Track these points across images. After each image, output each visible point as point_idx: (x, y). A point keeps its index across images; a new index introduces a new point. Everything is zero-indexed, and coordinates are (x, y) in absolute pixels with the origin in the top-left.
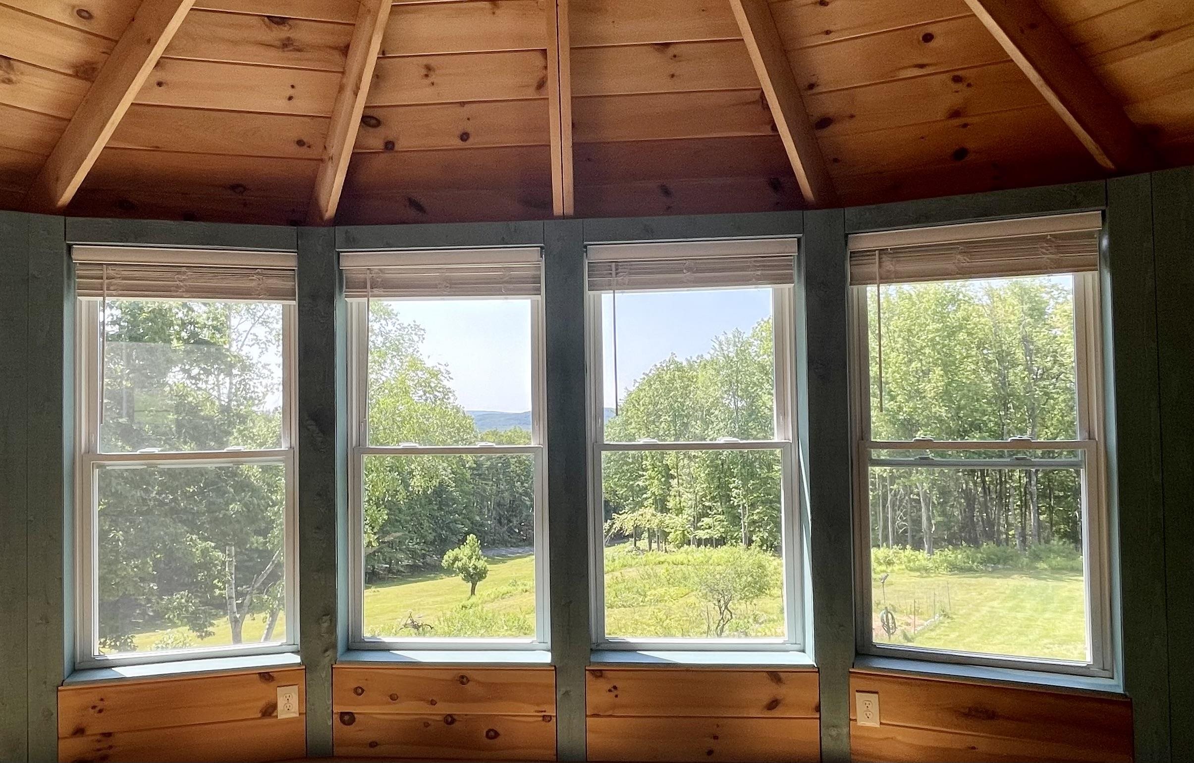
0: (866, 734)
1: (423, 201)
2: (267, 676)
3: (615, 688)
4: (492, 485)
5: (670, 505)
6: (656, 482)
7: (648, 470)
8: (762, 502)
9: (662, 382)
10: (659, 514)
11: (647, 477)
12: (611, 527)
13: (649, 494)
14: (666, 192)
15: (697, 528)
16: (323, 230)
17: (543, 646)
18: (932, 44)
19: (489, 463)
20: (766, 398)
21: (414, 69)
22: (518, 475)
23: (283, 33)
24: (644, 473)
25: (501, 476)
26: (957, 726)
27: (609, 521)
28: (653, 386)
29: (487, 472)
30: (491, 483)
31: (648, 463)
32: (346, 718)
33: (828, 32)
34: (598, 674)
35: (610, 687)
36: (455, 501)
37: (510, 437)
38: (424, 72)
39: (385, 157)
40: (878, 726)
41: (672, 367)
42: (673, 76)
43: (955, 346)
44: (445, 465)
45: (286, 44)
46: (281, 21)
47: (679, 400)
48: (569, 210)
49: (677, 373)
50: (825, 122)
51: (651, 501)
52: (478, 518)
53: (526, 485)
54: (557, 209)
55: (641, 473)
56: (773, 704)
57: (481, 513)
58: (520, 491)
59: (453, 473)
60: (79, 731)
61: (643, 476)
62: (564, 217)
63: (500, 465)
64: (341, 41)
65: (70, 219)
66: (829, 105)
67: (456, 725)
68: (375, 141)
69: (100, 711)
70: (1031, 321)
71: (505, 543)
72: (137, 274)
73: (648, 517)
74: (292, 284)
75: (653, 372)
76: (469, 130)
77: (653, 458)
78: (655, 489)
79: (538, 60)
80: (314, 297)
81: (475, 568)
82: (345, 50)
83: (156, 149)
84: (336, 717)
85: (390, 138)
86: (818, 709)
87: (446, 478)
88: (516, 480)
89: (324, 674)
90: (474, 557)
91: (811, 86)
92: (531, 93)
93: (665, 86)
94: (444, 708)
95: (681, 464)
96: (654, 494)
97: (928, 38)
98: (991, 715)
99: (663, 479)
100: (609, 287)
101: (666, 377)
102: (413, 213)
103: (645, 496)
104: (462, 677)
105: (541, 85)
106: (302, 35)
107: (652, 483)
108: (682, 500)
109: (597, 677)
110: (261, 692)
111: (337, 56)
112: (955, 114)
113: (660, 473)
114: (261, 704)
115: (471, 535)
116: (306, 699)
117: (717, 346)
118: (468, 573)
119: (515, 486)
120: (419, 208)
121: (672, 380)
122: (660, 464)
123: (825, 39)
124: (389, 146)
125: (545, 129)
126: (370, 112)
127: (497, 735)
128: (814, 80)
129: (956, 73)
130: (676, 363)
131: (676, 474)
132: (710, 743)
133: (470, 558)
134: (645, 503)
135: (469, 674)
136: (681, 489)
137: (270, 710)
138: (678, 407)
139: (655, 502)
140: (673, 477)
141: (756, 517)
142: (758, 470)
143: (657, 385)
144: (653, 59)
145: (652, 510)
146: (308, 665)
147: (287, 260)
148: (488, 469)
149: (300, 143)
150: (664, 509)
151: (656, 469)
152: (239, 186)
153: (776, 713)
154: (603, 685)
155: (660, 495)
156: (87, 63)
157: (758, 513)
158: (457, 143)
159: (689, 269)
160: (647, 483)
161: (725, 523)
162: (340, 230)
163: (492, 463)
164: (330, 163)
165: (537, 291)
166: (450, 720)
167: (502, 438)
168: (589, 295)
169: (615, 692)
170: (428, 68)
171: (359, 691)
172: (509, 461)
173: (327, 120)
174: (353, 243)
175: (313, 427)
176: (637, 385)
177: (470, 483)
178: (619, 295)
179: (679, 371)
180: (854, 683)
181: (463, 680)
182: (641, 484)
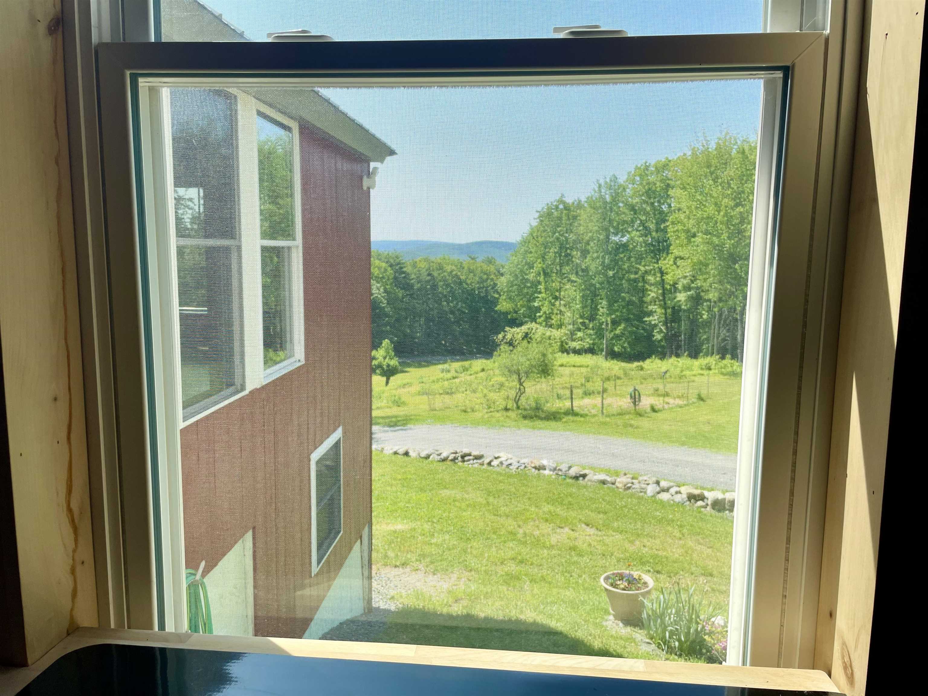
7: (541, 293)
9: (553, 219)
11: (540, 298)
13: (541, 314)
15: (573, 340)
19: (419, 285)
24: (539, 296)
36: (387, 315)
37: (440, 264)
41: (560, 206)
44: (379, 285)
49: (564, 211)
51: (543, 318)
53: (451, 305)
55: (536, 295)
63: (429, 287)
71: (433, 353)
75: (546, 211)
77: (545, 282)
78: (546, 308)
81: (388, 366)
87: (379, 296)
88: (443, 300)
90: (388, 357)
95: (564, 288)
96: (545, 313)
101: (555, 214)
108: (562, 317)
115: (386, 340)
117: (597, 189)
118: (383, 369)
119: (442, 305)
121: (561, 218)
130: (564, 202)
131: (559, 297)
133: (385, 358)
136: (563, 309)
140: (558, 300)
143: (548, 222)
151: (547, 293)
155: (548, 313)
160: (540, 304)
161: (594, 337)
163: (422, 285)
172: (437, 285)
179: (566, 209)
182: (536, 304)
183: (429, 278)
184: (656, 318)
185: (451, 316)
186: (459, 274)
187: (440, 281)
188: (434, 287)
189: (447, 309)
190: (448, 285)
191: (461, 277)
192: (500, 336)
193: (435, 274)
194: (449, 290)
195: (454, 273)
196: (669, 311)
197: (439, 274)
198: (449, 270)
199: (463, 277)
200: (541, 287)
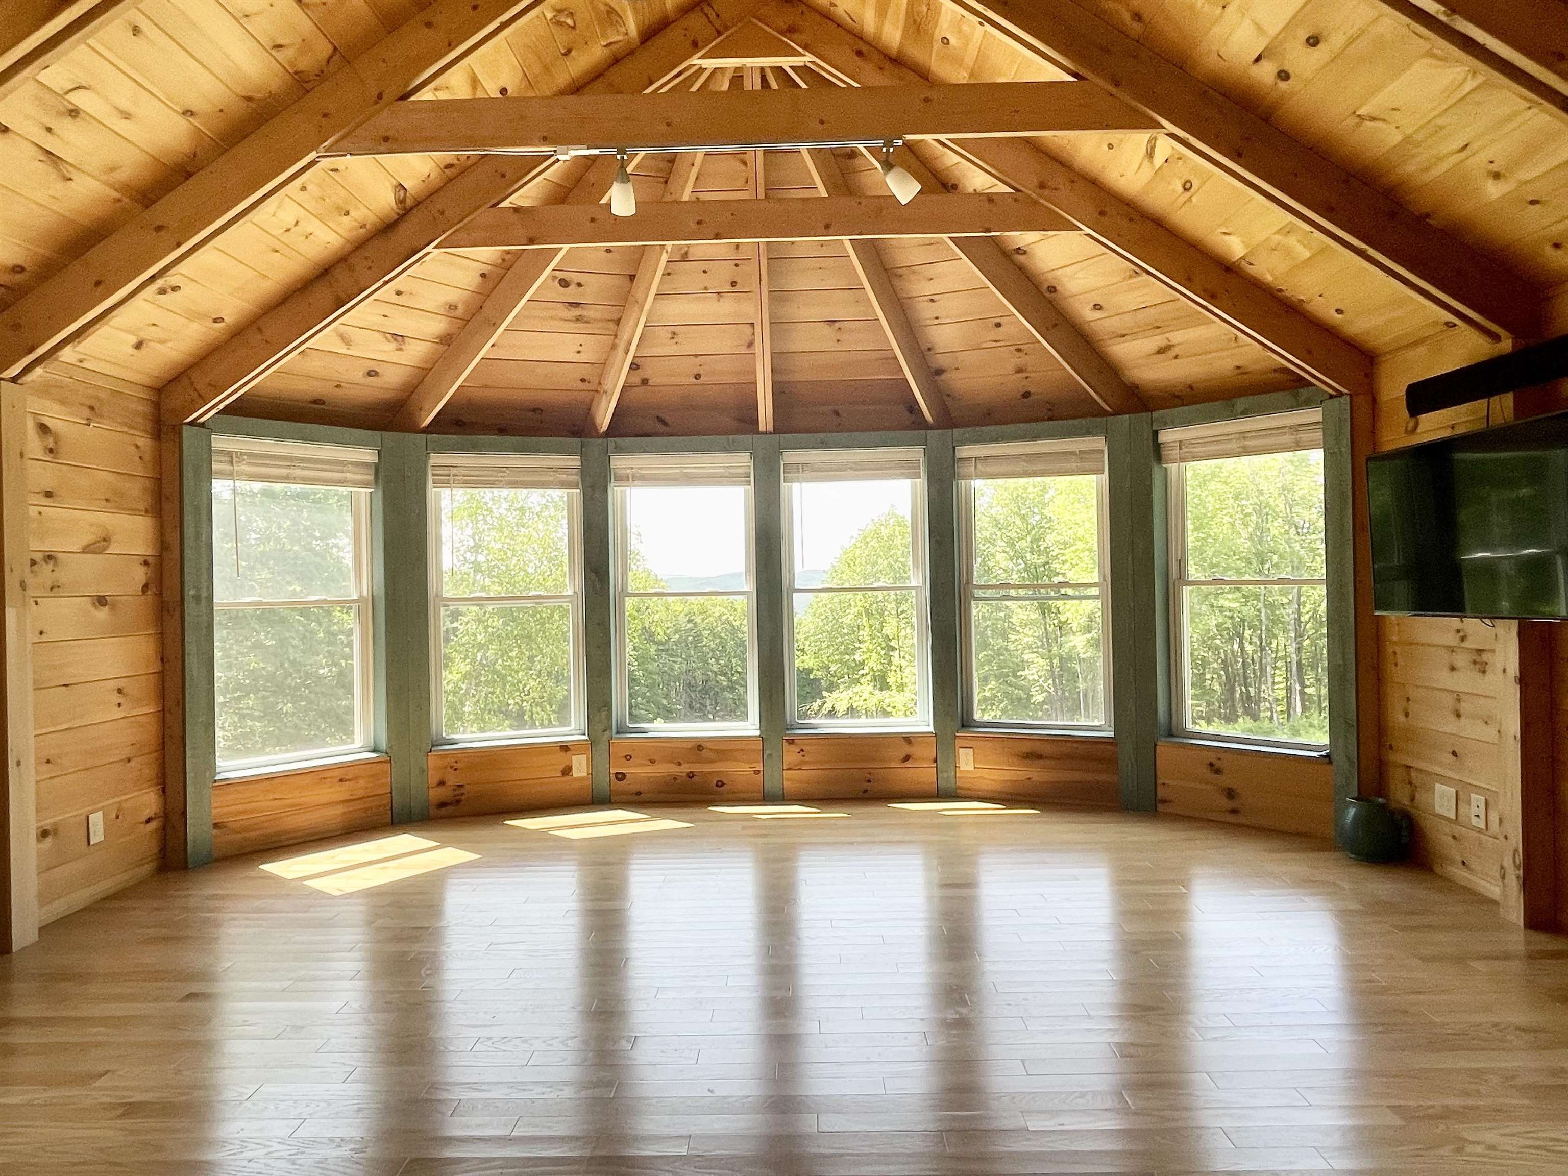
0: (966, 775)
1: (667, 419)
2: (565, 748)
3: (802, 750)
4: (681, 663)
5: (891, 680)
6: (874, 655)
7: (865, 641)
8: (996, 676)
9: (879, 539)
10: (877, 692)
11: (865, 650)
12: (821, 707)
13: (866, 670)
14: (837, 413)
16: (600, 441)
17: (754, 727)
18: (1001, 329)
19: (677, 636)
20: (1000, 557)
21: (664, 333)
22: (712, 650)
23: (577, 312)
24: (861, 646)
25: (692, 652)
26: (1019, 765)
27: (818, 700)
28: (871, 544)
29: (675, 647)
30: (680, 660)
31: (865, 634)
32: (620, 776)
33: (937, 318)
34: (791, 742)
35: (799, 750)
38: (670, 336)
39: (642, 389)
40: (973, 769)
41: (891, 521)
42: (838, 341)
43: (1207, 496)
45: (578, 319)
46: (577, 305)
47: (901, 560)
48: (770, 428)
49: (898, 528)
50: (939, 372)
51: (869, 678)
52: (665, 702)
54: (762, 428)
55: (857, 645)
56: (907, 758)
57: (667, 696)
58: (715, 669)
59: (634, 649)
60: (442, 783)
61: (860, 648)
62: (766, 433)
63: (690, 638)
64: (616, 317)
65: (430, 436)
66: (942, 361)
67: (695, 779)
68: (636, 379)
69: (456, 770)
70: (1292, 468)
72: (472, 473)
73: (866, 695)
74: (576, 478)
75: (869, 527)
76: (701, 372)
77: (871, 627)
78: (874, 663)
79: (748, 330)
80: (592, 487)
82: (618, 322)
83: (486, 386)
84: (613, 777)
85: (646, 377)
86: (935, 761)
88: (710, 656)
89: (604, 746)
91: (929, 349)
92: (744, 350)
93: (831, 346)
94: (686, 768)
95: (902, 634)
96: (872, 669)
97: (998, 325)
98: (1040, 757)
99: (883, 652)
100: (798, 480)
101: (885, 532)
102: (660, 427)
103: (861, 672)
104: (700, 746)
105: (751, 344)
106: (590, 313)
107: (870, 657)
108: (904, 675)
109: (790, 744)
110: (561, 760)
111: (612, 325)
112: (1019, 371)
113: (880, 645)
114: (562, 767)
116: (592, 762)
119: (708, 664)
120: (665, 423)
121: (891, 537)
122: (879, 635)
123: (937, 322)
124: (645, 382)
125: (754, 372)
126: (637, 361)
127: (723, 784)
128: (929, 345)
129: (1020, 347)
130: (897, 516)
131: (897, 647)
132: (866, 785)
134: (862, 681)
135: (704, 744)
136: (904, 663)
137: (567, 771)
138: (900, 568)
139: (874, 679)
140: (893, 649)
141: (988, 694)
142: (991, 640)
143: (873, 543)
144: (826, 330)
145: (870, 688)
146: (593, 741)
147: (574, 462)
148: (676, 643)
149: (583, 380)
150: (884, 686)
151: (874, 641)
152: (539, 409)
153: (907, 764)
154: (795, 749)
155: (878, 670)
156: (448, 335)
157: (990, 689)
158: (693, 380)
159: (851, 468)
160: (864, 657)
162: (612, 441)
163: (681, 636)
164: (604, 397)
165: (749, 483)
166: (691, 775)
167: (693, 606)
168: (784, 485)
169: (802, 753)
170: (674, 333)
171: (628, 758)
172: (701, 635)
173: (602, 366)
174: (619, 450)
175: (593, 576)
176: (854, 541)
177: (654, 660)
178: (804, 484)
179: (900, 525)
180: (959, 742)
181: (700, 748)
182: (858, 657)
183: (690, 625)
184: (1034, 670)
185: (723, 678)
186: (731, 618)
187: (705, 629)
188: (698, 638)
189: (715, 668)
190: (714, 635)
191: (735, 623)
192: (815, 706)
193: (698, 620)
194: (718, 641)
195: (724, 617)
196: (1056, 661)
197: (703, 620)
198: (717, 614)
199: (736, 623)
200: (865, 633)
